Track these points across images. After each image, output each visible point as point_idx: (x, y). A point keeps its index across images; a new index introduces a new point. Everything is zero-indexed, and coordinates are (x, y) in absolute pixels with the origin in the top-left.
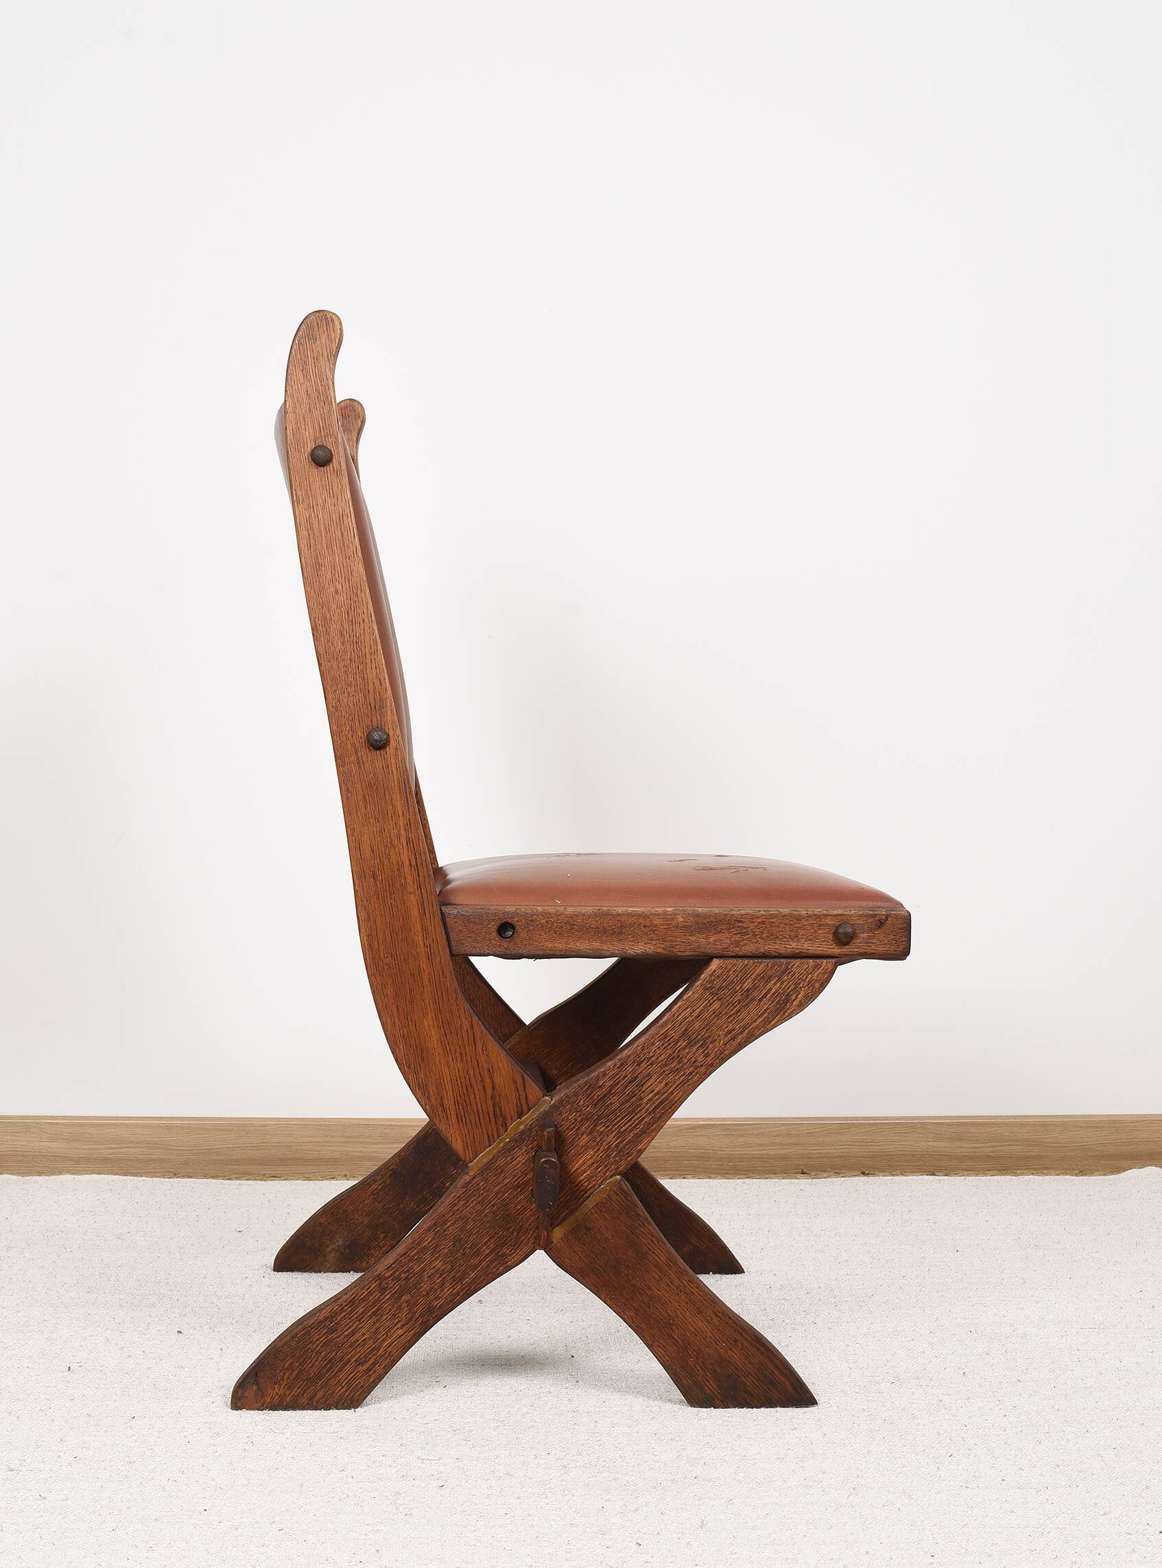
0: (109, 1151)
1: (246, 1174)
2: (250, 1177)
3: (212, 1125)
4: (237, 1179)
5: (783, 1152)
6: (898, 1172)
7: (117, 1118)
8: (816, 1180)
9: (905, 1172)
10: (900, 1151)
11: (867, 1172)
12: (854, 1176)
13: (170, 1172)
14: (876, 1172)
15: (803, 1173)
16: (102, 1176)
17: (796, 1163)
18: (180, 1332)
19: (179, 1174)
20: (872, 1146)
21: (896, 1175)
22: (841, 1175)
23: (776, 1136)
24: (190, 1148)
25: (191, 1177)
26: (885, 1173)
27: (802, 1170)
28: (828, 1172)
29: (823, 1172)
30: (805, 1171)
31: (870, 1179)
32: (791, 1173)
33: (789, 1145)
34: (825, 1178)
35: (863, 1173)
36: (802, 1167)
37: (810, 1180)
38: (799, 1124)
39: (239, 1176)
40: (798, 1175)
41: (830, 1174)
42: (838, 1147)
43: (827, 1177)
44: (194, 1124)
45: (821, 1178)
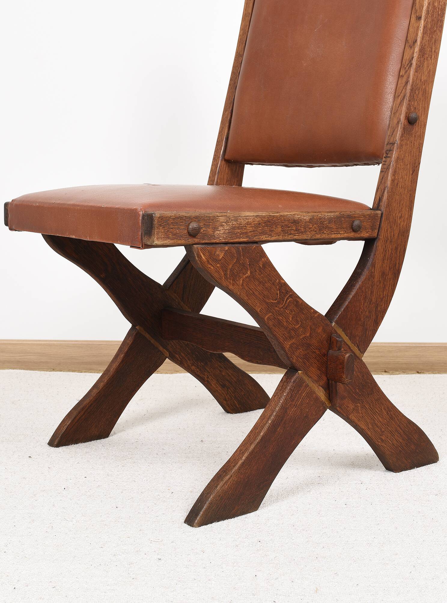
0: (20, 357)
1: (91, 369)
2: (91, 371)
3: (73, 344)
4: (85, 372)
5: (374, 360)
6: (436, 372)
7: (24, 341)
8: (392, 376)
9: (440, 372)
10: (438, 361)
11: (420, 372)
12: (413, 374)
13: (51, 368)
14: (425, 372)
15: (385, 372)
16: (15, 370)
17: (382, 366)
18: (30, 457)
19: (56, 369)
20: (423, 358)
21: (436, 373)
22: (406, 373)
23: (371, 352)
24: (61, 356)
25: (61, 371)
26: (429, 372)
27: (385, 370)
28: (399, 371)
29: (396, 371)
30: (387, 370)
31: (422, 375)
32: (379, 372)
33: (378, 357)
34: (397, 374)
35: (418, 372)
36: (385, 369)
37: (389, 375)
38: (383, 346)
39: (87, 370)
40: (383, 373)
41: (400, 372)
42: (404, 358)
43: (399, 374)
44: (63, 344)
45: (395, 374)
